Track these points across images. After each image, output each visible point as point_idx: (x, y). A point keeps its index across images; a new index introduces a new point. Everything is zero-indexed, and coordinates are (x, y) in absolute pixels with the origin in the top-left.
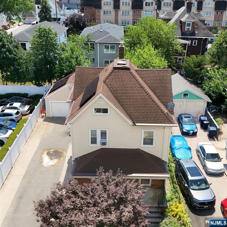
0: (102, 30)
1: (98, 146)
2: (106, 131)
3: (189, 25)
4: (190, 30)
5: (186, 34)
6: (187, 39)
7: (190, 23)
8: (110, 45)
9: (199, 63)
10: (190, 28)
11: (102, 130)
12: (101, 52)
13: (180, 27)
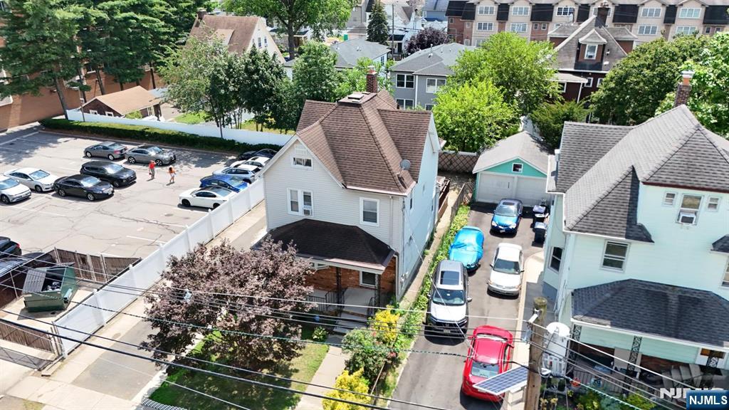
0: (432, 54)
1: (299, 215)
2: (310, 193)
3: (592, 49)
4: (594, 58)
5: (585, 65)
6: (585, 75)
7: (595, 47)
8: (436, 79)
9: (567, 115)
10: (595, 54)
11: (305, 191)
12: (422, 90)
13: (576, 53)
